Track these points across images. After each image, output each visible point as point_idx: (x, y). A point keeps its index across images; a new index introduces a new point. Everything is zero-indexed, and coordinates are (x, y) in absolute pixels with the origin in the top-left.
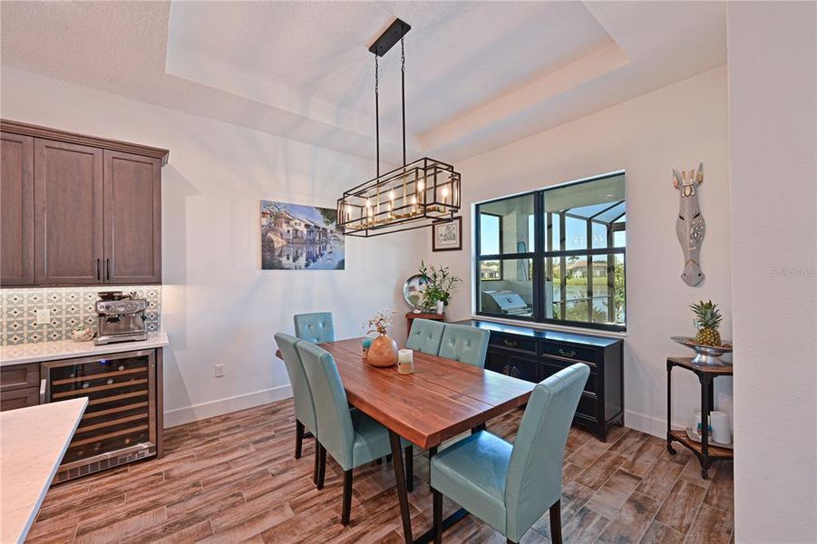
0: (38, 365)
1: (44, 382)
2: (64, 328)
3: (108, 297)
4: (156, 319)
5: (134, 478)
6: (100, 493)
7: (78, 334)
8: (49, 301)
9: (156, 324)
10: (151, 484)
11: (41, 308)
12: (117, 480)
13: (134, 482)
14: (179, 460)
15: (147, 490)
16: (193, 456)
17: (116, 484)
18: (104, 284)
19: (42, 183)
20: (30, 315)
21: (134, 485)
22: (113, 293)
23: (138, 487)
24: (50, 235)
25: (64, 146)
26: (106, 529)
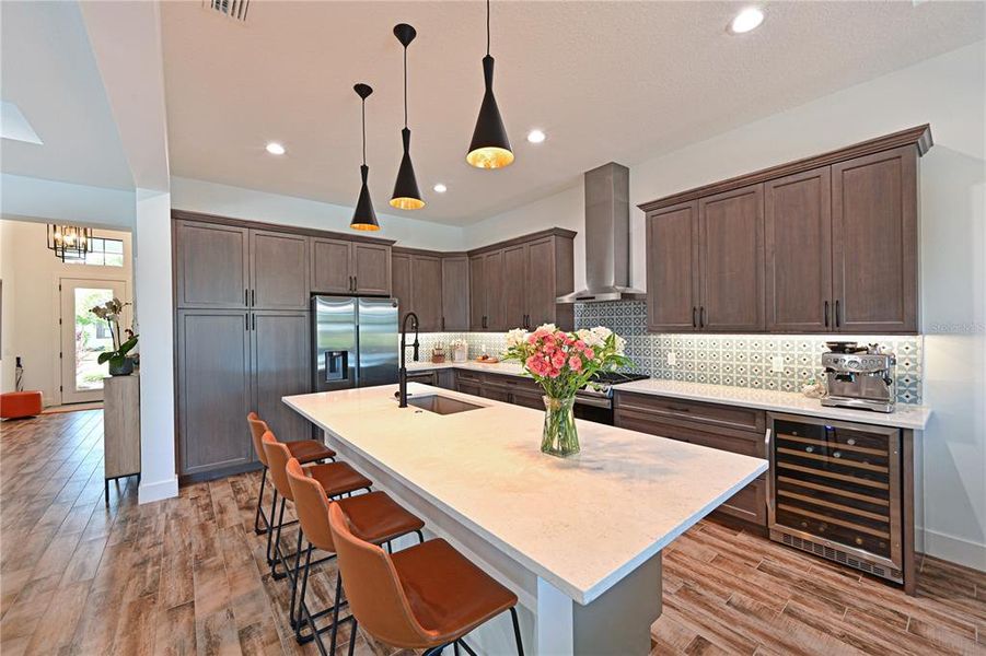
0: (764, 412)
1: (769, 431)
2: (796, 380)
3: (839, 348)
4: (914, 385)
5: (863, 595)
6: (819, 583)
7: (808, 388)
8: (783, 349)
9: (914, 393)
10: (886, 621)
11: (776, 355)
12: (841, 582)
13: (861, 599)
14: (943, 619)
15: (874, 623)
16: (973, 631)
17: (839, 587)
18: (833, 332)
19: (771, 227)
20: (767, 361)
21: (862, 605)
22: (844, 344)
23: (866, 612)
24: (778, 279)
25: (790, 179)
26: (814, 631)
